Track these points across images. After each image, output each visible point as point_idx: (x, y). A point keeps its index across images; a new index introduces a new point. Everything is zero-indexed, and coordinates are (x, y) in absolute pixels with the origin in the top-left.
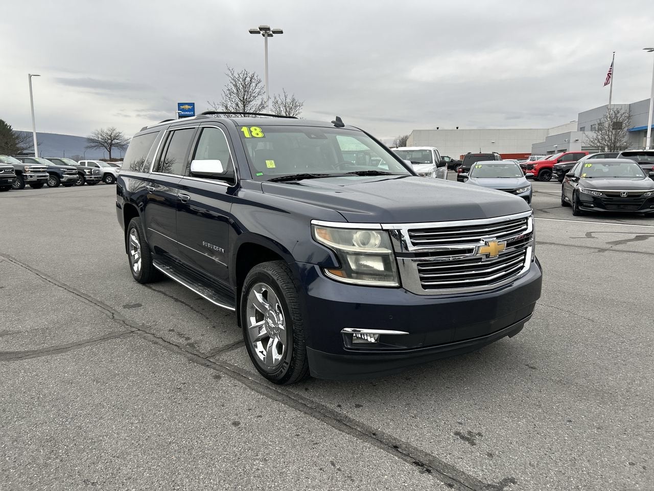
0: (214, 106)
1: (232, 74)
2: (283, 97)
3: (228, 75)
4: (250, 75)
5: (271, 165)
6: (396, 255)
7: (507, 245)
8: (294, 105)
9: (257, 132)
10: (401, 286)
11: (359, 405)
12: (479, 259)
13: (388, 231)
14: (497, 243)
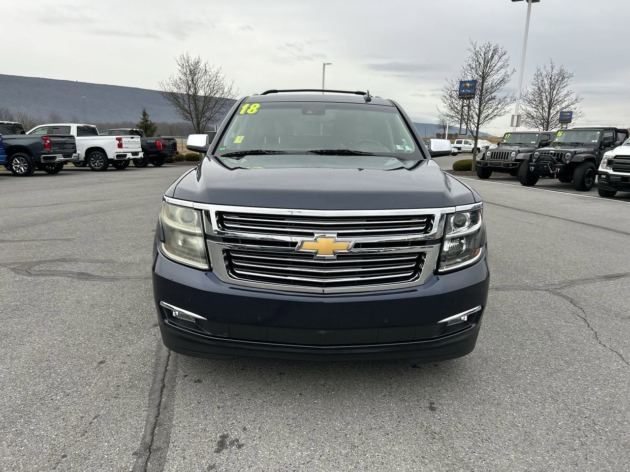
0: (451, 83)
1: (475, 49)
2: (549, 69)
3: (470, 50)
4: (492, 48)
5: (239, 140)
6: (206, 237)
7: (357, 245)
8: (562, 76)
9: (254, 108)
10: (211, 270)
11: (199, 381)
12: (310, 256)
13: (201, 210)
14: (332, 239)
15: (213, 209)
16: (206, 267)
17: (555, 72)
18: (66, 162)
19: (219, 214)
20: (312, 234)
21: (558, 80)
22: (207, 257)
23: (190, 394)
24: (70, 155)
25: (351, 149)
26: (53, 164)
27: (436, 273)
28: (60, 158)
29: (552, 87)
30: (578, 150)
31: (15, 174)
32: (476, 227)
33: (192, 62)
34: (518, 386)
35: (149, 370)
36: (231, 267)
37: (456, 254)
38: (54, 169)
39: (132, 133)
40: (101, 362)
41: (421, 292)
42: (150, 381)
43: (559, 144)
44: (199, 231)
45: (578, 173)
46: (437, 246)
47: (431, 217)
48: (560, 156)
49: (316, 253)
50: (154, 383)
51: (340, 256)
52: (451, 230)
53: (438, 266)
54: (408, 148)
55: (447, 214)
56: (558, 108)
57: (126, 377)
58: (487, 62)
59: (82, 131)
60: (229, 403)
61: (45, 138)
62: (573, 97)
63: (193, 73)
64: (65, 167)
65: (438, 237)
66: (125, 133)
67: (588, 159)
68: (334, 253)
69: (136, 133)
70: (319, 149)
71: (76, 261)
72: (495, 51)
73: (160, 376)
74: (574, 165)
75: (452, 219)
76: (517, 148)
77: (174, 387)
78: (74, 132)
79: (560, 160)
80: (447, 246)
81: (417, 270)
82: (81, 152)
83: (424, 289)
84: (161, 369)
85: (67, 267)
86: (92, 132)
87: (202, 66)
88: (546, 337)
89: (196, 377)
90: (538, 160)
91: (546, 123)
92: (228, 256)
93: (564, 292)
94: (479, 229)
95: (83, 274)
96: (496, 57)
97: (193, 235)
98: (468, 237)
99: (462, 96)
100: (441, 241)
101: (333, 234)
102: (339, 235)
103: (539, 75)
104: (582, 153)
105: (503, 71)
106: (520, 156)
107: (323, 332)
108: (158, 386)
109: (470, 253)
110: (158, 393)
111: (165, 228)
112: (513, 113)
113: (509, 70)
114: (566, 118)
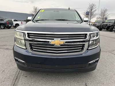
5: (39, 17)
6: (25, 40)
7: (66, 42)
8: (106, 10)
9: (43, 11)
10: (26, 49)
11: (26, 77)
12: (53, 45)
13: (24, 33)
14: (59, 41)
15: (26, 32)
16: (25, 48)
17: (105, 9)
18: (11, 26)
19: (28, 33)
20: (53, 39)
21: (105, 11)
22: (25, 45)
23: (23, 81)
24: (12, 25)
25: (65, 19)
26: (9, 27)
27: (87, 49)
28: (10, 26)
29: (104, 12)
30: (110, 23)
31: (1, 29)
32: (98, 37)
33: (36, 7)
34: (107, 78)
35: (14, 73)
36: (32, 48)
37: (93, 44)
38: (9, 28)
39: (24, 21)
40: (3, 71)
41: (84, 55)
42: (14, 77)
43: (106, 22)
44: (23, 38)
45: (110, 28)
46: (88, 42)
47: (86, 34)
48: (107, 25)
49: (55, 44)
50: (15, 77)
51: (61, 45)
52: (92, 38)
53: (88, 48)
54: (78, 19)
55: (91, 34)
56: (105, 16)
57: (8, 75)
58: (92, 7)
59: (15, 21)
60: (33, 84)
61: (7, 22)
62: (108, 14)
63: (36, 10)
64: (11, 27)
65: (88, 40)
66: (23, 21)
67: (112, 25)
68: (60, 44)
69: (25, 21)
70: (57, 19)
71: (7, 45)
72: (94, 5)
73: (17, 75)
74: (109, 27)
75: (92, 35)
76: (98, 23)
77: (19, 78)
78: (13, 21)
79: (107, 26)
80: (90, 42)
81: (83, 49)
82: (14, 25)
83: (85, 54)
84: (18, 73)
85: (5, 47)
86: (17, 21)
87: (38, 8)
88: (111, 64)
89: (26, 76)
90: (102, 26)
91: (103, 19)
92: (31, 45)
93: (113, 52)
94: (98, 38)
95: (7, 48)
96: (94, 6)
97: (22, 39)
98: (96, 40)
99: (87, 15)
100: (89, 41)
101: (59, 39)
102: (61, 39)
103: (102, 10)
104: (111, 24)
105: (95, 9)
106: (99, 25)
107: (57, 66)
108: (16, 78)
109: (96, 44)
110: (15, 80)
111: (16, 38)
112: (97, 17)
113: (96, 8)
114: (106, 19)
